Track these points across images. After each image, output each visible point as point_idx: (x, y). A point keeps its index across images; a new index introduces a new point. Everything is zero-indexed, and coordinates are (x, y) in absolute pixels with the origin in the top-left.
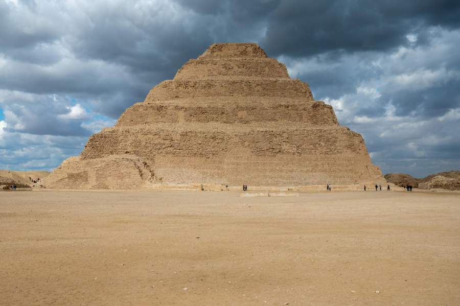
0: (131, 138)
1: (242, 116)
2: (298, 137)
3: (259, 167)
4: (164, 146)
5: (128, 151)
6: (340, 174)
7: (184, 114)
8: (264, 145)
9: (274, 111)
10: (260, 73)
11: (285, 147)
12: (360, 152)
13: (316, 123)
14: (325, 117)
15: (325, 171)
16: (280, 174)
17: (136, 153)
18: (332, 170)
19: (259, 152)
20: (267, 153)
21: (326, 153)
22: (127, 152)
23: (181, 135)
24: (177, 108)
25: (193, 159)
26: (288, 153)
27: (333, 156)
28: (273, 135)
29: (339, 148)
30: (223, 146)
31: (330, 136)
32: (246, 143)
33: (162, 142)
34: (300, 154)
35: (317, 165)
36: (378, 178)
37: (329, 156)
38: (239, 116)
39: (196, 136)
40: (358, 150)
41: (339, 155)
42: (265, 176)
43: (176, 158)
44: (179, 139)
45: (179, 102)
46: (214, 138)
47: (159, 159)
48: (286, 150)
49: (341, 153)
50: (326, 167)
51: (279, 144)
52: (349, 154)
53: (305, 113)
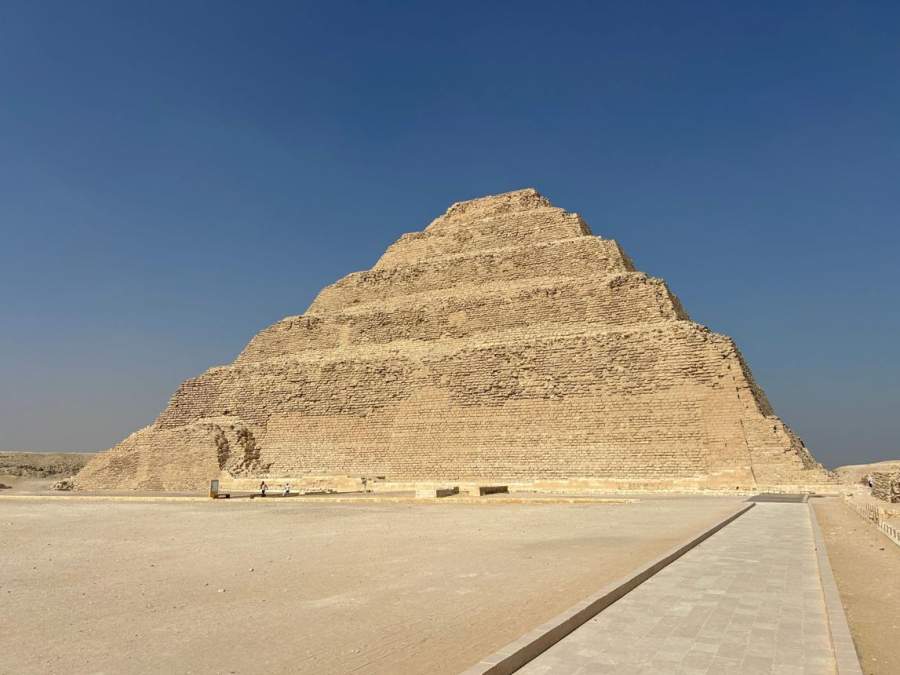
0: (239, 384)
1: (456, 321)
2: (558, 355)
3: (463, 434)
4: (288, 397)
5: (229, 409)
6: (661, 448)
7: (350, 330)
9: (523, 305)
11: (527, 381)
12: (722, 382)
14: (642, 305)
15: (621, 439)
16: (508, 448)
17: (239, 412)
18: (640, 435)
19: (467, 396)
20: (485, 398)
21: (627, 391)
22: (226, 413)
23: (325, 370)
24: (339, 320)
25: (335, 420)
26: (532, 395)
27: (645, 398)
28: (501, 354)
29: (661, 375)
30: (395, 387)
31: (639, 348)
32: (444, 380)
33: (288, 387)
34: (561, 396)
35: (600, 424)
36: (777, 457)
37: (633, 399)
38: (451, 323)
39: (350, 370)
40: (715, 379)
41: (661, 395)
42: (473, 456)
44: (318, 378)
46: (382, 372)
47: (277, 422)
48: (527, 389)
49: (667, 388)
50: (625, 428)
51: (515, 375)
52: (690, 389)
53: (591, 301)
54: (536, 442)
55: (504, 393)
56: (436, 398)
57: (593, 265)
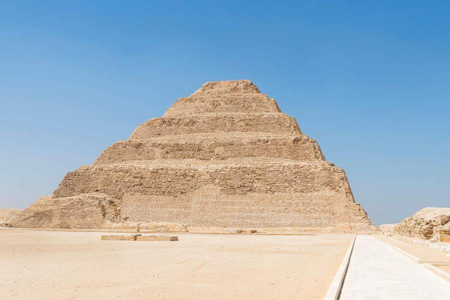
0: (102, 177)
1: (219, 152)
2: (272, 173)
3: (228, 207)
4: (133, 184)
5: (99, 189)
6: (315, 215)
7: (160, 151)
8: (236, 182)
9: (252, 147)
10: (247, 109)
11: (257, 184)
12: (340, 189)
13: (296, 159)
15: (299, 211)
16: (249, 214)
17: (105, 191)
18: (307, 210)
19: (230, 190)
20: (238, 191)
21: (302, 191)
22: (97, 191)
23: (152, 172)
24: (154, 145)
25: (161, 197)
26: (260, 191)
27: (309, 194)
28: (245, 171)
30: (191, 183)
31: (308, 173)
32: (217, 181)
33: (132, 179)
34: (273, 192)
36: (360, 220)
37: (304, 194)
38: (216, 152)
39: (167, 173)
40: (338, 188)
41: (316, 193)
43: (144, 196)
44: (149, 176)
45: (159, 140)
46: (185, 175)
47: (127, 197)
48: (258, 188)
49: (318, 191)
50: (301, 207)
51: (252, 181)
52: (327, 192)
53: (284, 148)
54: (262, 211)
55: (246, 189)
56: (213, 190)
57: (284, 129)
